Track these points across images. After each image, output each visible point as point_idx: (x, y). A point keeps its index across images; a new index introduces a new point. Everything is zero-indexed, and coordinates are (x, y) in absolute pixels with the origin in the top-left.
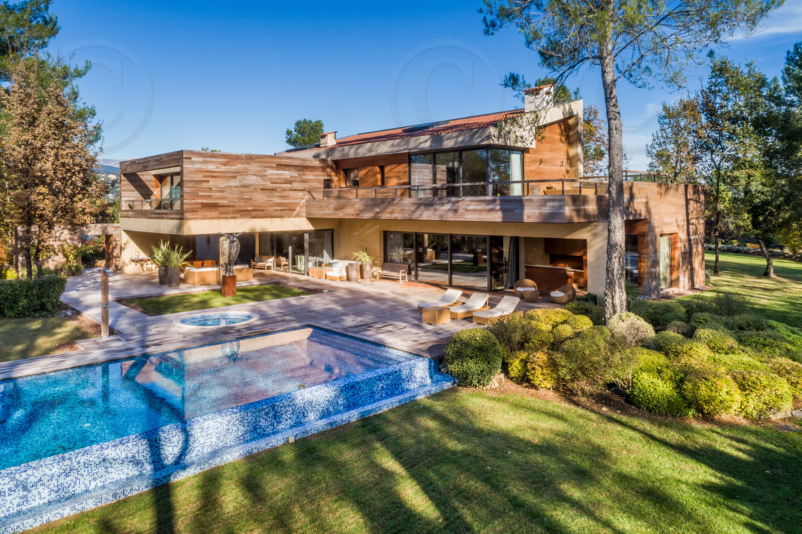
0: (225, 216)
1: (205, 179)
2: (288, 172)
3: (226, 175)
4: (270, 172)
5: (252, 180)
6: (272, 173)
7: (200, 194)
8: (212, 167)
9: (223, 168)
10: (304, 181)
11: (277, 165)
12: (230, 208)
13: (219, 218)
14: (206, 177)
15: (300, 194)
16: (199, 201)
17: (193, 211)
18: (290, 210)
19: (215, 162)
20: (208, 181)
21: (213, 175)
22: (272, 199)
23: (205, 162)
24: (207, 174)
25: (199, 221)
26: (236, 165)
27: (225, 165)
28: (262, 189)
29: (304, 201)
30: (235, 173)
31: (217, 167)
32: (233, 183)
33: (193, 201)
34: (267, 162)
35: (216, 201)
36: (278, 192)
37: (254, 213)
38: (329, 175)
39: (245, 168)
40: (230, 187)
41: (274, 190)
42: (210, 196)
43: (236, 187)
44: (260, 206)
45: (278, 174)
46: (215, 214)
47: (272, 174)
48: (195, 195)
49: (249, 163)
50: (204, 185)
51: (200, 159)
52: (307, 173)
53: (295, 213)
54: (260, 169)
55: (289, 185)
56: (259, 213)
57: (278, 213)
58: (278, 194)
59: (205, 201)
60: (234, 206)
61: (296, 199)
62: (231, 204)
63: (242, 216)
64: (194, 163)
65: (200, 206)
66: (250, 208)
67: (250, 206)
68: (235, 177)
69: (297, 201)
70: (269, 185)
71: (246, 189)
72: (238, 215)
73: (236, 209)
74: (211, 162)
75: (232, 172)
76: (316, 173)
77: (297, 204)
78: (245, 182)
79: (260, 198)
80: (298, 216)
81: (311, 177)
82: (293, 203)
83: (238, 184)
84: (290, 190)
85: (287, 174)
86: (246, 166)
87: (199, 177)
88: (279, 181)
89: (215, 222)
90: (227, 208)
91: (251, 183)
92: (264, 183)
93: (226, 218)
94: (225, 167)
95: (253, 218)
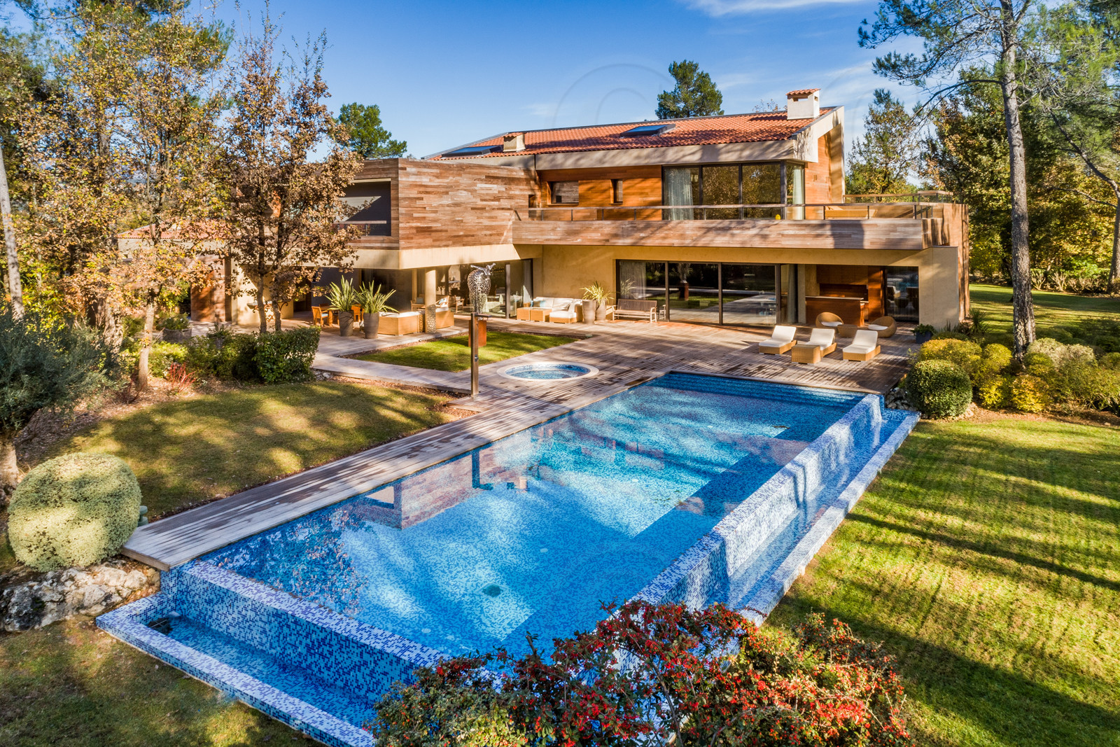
0: (437, 243)
1: (419, 196)
2: (495, 186)
3: (439, 190)
4: (480, 185)
5: (463, 196)
6: (481, 186)
7: (415, 215)
8: (425, 180)
9: (436, 182)
10: (511, 198)
11: (487, 177)
12: (443, 234)
13: (433, 246)
14: (420, 193)
15: (507, 213)
16: (414, 225)
17: (408, 238)
18: (498, 235)
19: (429, 174)
20: (422, 199)
21: (426, 190)
22: (481, 220)
23: (419, 174)
24: (422, 189)
25: (414, 251)
26: (448, 177)
27: (437, 177)
28: (472, 209)
29: (510, 223)
30: (447, 187)
31: (430, 181)
32: (446, 201)
33: (408, 225)
34: (477, 174)
35: (430, 225)
36: (487, 212)
37: (466, 239)
38: (532, 190)
39: (457, 182)
40: (442, 205)
41: (483, 209)
42: (424, 218)
43: (448, 206)
44: (470, 231)
45: (487, 189)
46: (429, 241)
47: (482, 189)
48: (410, 217)
49: (460, 175)
50: (419, 203)
51: (414, 170)
52: (513, 187)
53: (503, 238)
54: (470, 182)
55: (496, 203)
56: (470, 239)
57: (487, 239)
58: (487, 214)
59: (419, 225)
60: (446, 231)
61: (503, 220)
62: (444, 228)
63: (455, 244)
64: (408, 175)
65: (414, 231)
66: (461, 233)
67: (462, 230)
68: (447, 193)
69: (504, 223)
70: (480, 204)
71: (457, 209)
72: (450, 242)
73: (448, 234)
74: (424, 173)
75: (444, 187)
76: (521, 187)
77: (504, 227)
78: (457, 200)
79: (470, 219)
80: (505, 242)
81: (517, 192)
82: (501, 226)
83: (450, 202)
84: (499, 209)
85: (496, 188)
86: (458, 178)
87: (413, 193)
88: (488, 198)
89: (429, 251)
90: (440, 234)
91: (462, 200)
92: (474, 200)
93: (439, 246)
94: (437, 180)
95: (464, 245)
